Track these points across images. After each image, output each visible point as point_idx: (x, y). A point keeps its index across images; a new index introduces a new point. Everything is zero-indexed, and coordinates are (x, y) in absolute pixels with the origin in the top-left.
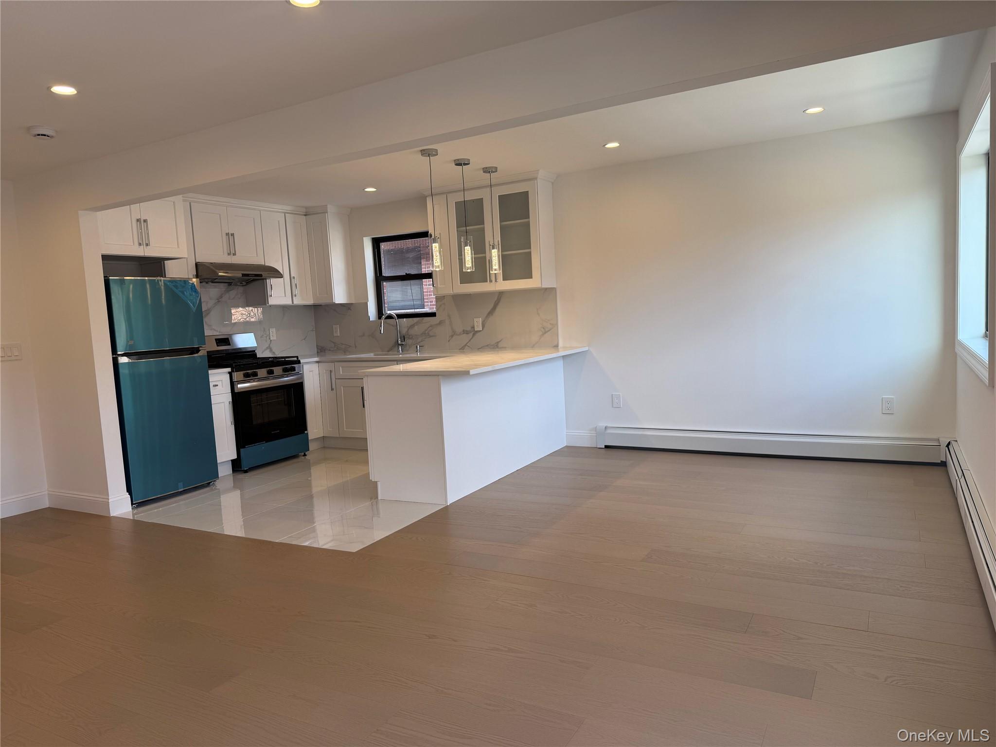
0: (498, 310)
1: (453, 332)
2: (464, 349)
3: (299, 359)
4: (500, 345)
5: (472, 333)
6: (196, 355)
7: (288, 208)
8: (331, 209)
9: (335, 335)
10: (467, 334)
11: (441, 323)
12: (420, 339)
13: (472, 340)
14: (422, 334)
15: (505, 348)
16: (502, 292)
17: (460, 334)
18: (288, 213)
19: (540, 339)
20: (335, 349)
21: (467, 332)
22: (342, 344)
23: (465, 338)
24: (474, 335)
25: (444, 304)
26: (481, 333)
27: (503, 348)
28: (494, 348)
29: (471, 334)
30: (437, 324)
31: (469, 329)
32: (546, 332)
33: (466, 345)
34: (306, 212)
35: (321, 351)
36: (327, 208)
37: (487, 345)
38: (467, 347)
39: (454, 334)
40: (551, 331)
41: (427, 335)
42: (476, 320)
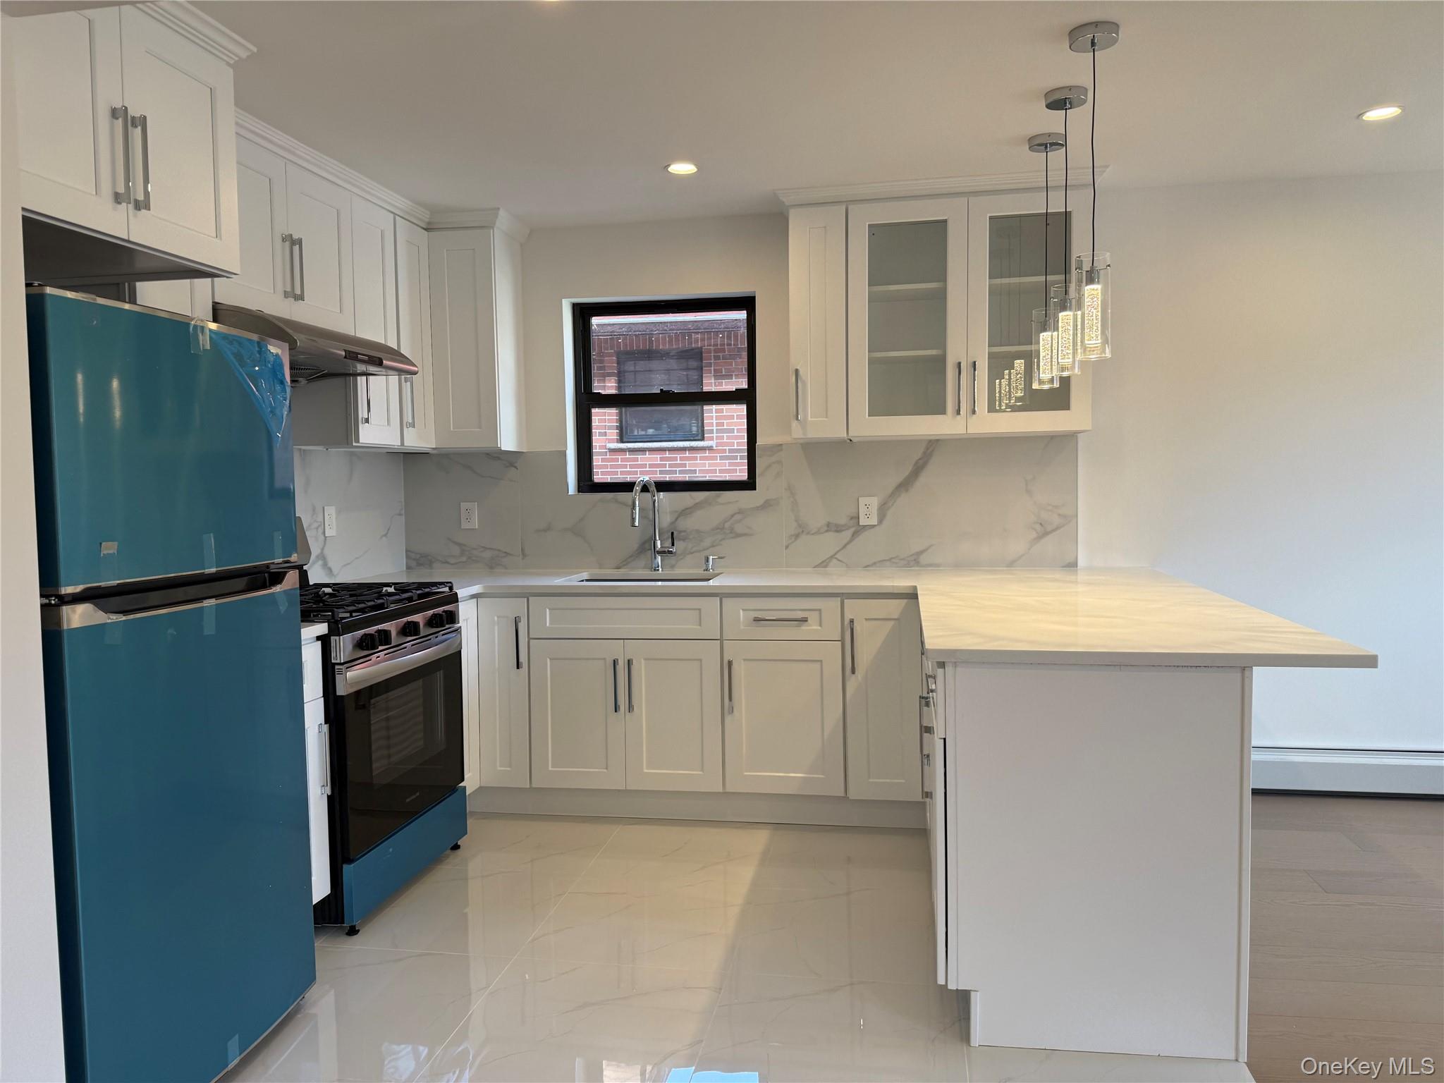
0: (923, 479)
1: (800, 526)
2: (826, 567)
3: (455, 590)
4: (924, 559)
5: (852, 530)
6: (277, 589)
7: (401, 203)
8: (503, 221)
9: (465, 525)
10: (837, 531)
11: (766, 505)
12: (707, 542)
13: (849, 547)
14: (713, 530)
15: (938, 565)
16: (938, 440)
17: (818, 532)
18: (398, 216)
19: (1029, 549)
20: (464, 559)
21: (838, 529)
22: (485, 548)
23: (830, 542)
24: (855, 534)
25: (779, 462)
26: (872, 530)
27: (930, 565)
28: (905, 566)
29: (847, 535)
30: (757, 508)
31: (843, 521)
32: (1046, 534)
33: (832, 557)
34: (429, 223)
35: (419, 564)
36: (496, 216)
37: (890, 560)
38: (834, 561)
39: (802, 530)
40: (1058, 532)
41: (726, 531)
42: (862, 501)
